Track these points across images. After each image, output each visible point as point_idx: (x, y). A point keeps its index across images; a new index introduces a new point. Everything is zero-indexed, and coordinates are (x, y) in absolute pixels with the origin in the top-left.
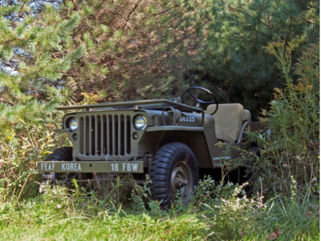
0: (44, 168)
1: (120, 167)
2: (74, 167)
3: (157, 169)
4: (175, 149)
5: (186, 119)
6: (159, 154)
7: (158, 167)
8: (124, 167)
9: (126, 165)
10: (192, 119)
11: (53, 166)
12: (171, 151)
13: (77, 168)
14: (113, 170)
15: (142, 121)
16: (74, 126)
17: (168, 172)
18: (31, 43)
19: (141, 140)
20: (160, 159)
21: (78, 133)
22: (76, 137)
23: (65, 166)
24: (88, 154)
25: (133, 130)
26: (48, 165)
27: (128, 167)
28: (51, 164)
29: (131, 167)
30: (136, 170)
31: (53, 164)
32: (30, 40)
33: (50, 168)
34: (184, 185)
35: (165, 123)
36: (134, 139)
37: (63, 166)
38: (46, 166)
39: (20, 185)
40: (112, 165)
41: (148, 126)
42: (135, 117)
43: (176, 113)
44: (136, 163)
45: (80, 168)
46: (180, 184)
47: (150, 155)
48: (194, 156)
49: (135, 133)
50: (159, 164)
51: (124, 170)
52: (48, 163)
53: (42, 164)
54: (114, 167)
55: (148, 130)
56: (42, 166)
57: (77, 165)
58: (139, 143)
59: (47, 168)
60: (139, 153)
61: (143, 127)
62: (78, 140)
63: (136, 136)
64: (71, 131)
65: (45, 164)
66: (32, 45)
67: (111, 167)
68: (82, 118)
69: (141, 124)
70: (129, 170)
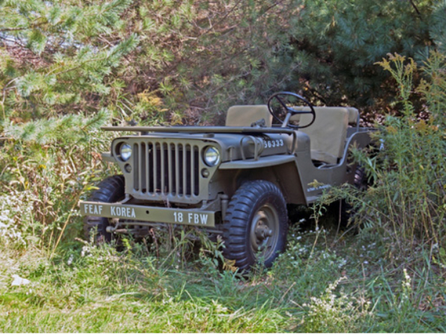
0: (88, 210)
1: (185, 217)
2: (126, 212)
3: (233, 220)
4: (257, 191)
5: (272, 144)
6: (236, 199)
7: (234, 218)
8: (190, 218)
9: (193, 216)
10: (280, 143)
11: (100, 209)
12: (251, 195)
13: (130, 214)
14: (176, 220)
15: (214, 153)
16: (127, 153)
17: (247, 224)
18: (68, 32)
19: (212, 179)
20: (237, 206)
21: (131, 163)
22: (128, 168)
23: (115, 210)
24: (144, 191)
25: (201, 165)
26: (93, 207)
27: (195, 218)
28: (98, 206)
29: (199, 218)
30: (205, 223)
31: (100, 207)
32: (66, 27)
33: (96, 211)
34: (267, 235)
35: (243, 157)
36: (204, 176)
37: (112, 210)
38: (90, 209)
39: (59, 228)
40: (175, 214)
41: (222, 162)
42: (205, 148)
43: (258, 144)
44: (205, 214)
45: (133, 214)
46: (263, 235)
47: (225, 196)
48: (282, 195)
49: (204, 170)
50: (235, 214)
51: (189, 221)
52: (94, 205)
53: (86, 205)
54: (177, 217)
55: (221, 167)
56: (86, 208)
57: (131, 211)
58: (210, 183)
59: (93, 210)
60: (210, 195)
61: (215, 162)
62: (132, 172)
63: (206, 174)
64: (122, 159)
65: (90, 206)
66: (69, 34)
67: (174, 216)
68: (136, 145)
69: (212, 157)
70: (196, 222)
